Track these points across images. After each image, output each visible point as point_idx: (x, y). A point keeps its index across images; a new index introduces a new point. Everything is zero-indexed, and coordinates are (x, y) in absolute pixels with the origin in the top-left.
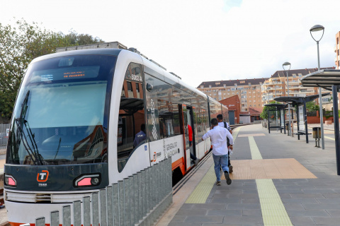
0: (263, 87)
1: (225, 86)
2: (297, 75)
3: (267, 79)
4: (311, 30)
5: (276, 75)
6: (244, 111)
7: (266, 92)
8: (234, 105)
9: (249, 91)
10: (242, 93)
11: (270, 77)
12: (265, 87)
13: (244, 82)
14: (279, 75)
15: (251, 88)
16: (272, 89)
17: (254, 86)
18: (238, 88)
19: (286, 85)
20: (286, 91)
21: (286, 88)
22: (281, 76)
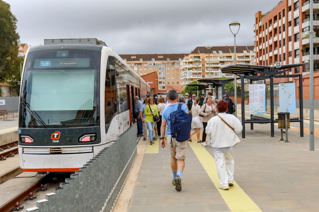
1: (141, 61)
2: (218, 53)
3: (187, 55)
4: (230, 25)
5: (195, 51)
6: (162, 89)
7: (185, 69)
8: (152, 83)
9: (168, 67)
10: (159, 69)
11: (190, 53)
12: (185, 63)
13: (162, 57)
14: (199, 52)
15: (170, 64)
16: (191, 66)
17: (172, 61)
18: (155, 63)
19: (206, 62)
20: (206, 69)
21: (206, 66)
22: (201, 52)
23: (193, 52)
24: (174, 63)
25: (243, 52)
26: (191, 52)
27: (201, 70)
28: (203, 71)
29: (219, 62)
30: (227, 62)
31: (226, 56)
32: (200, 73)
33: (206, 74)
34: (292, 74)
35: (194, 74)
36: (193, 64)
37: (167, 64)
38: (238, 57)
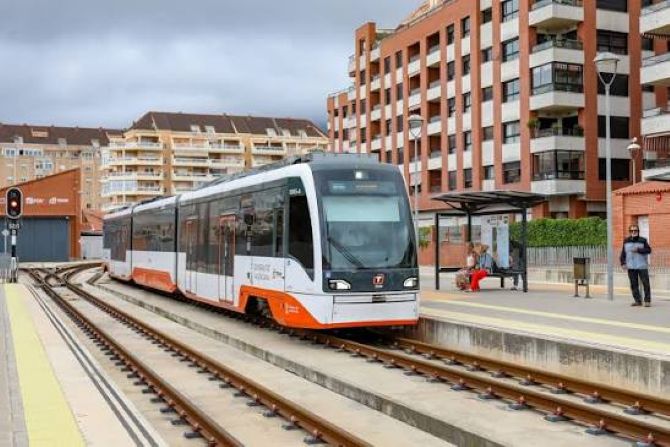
0: (107, 157)
2: (203, 130)
3: (120, 133)
5: (145, 123)
7: (115, 169)
8: (66, 200)
9: (60, 163)
10: (37, 167)
11: (128, 128)
12: (115, 154)
13: (44, 134)
14: (154, 125)
15: (67, 155)
16: (134, 161)
17: (75, 148)
18: (24, 149)
19: (173, 152)
20: (173, 171)
21: (174, 162)
22: (161, 127)
23: (138, 126)
24: (79, 152)
25: (265, 133)
26: (131, 125)
27: (162, 174)
28: (165, 176)
29: (207, 155)
30: (228, 157)
31: (226, 141)
32: (158, 182)
33: (173, 186)
34: (492, 189)
35: (140, 182)
36: (140, 157)
37: (58, 155)
38: (256, 144)
